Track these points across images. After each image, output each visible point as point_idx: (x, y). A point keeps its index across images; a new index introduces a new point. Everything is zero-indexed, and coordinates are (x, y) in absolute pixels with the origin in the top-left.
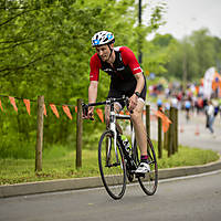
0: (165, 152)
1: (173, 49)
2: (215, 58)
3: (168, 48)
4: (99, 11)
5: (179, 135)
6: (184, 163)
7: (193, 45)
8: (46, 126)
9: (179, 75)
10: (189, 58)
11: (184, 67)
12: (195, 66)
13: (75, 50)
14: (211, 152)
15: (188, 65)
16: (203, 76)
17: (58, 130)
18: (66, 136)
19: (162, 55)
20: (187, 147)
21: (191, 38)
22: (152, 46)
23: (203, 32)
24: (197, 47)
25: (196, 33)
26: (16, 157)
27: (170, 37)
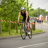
0: (33, 30)
1: (34, 11)
2: (41, 13)
3: (33, 11)
4: (21, 4)
5: (35, 27)
6: (37, 32)
7: (37, 10)
12: (38, 14)
13: (16, 11)
14: (41, 30)
15: (36, 14)
16: (39, 16)
18: (14, 28)
19: (32, 12)
20: (37, 29)
21: (37, 9)
22: (30, 11)
23: (39, 8)
24: (38, 11)
25: (38, 8)
26: (5, 31)
27: (33, 9)
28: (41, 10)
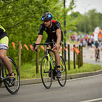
0: (77, 66)
1: (79, 19)
2: (99, 23)
5: (83, 58)
6: (86, 71)
7: (89, 17)
8: (22, 55)
9: (82, 31)
10: (87, 23)
11: (85, 27)
12: (90, 26)
14: (98, 65)
15: (87, 26)
16: (94, 31)
17: (28, 56)
19: (75, 21)
20: (87, 64)
21: (88, 14)
22: (70, 17)
23: (94, 11)
24: (91, 18)
25: (90, 11)
27: (78, 13)
28: (97, 17)
